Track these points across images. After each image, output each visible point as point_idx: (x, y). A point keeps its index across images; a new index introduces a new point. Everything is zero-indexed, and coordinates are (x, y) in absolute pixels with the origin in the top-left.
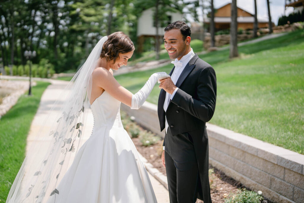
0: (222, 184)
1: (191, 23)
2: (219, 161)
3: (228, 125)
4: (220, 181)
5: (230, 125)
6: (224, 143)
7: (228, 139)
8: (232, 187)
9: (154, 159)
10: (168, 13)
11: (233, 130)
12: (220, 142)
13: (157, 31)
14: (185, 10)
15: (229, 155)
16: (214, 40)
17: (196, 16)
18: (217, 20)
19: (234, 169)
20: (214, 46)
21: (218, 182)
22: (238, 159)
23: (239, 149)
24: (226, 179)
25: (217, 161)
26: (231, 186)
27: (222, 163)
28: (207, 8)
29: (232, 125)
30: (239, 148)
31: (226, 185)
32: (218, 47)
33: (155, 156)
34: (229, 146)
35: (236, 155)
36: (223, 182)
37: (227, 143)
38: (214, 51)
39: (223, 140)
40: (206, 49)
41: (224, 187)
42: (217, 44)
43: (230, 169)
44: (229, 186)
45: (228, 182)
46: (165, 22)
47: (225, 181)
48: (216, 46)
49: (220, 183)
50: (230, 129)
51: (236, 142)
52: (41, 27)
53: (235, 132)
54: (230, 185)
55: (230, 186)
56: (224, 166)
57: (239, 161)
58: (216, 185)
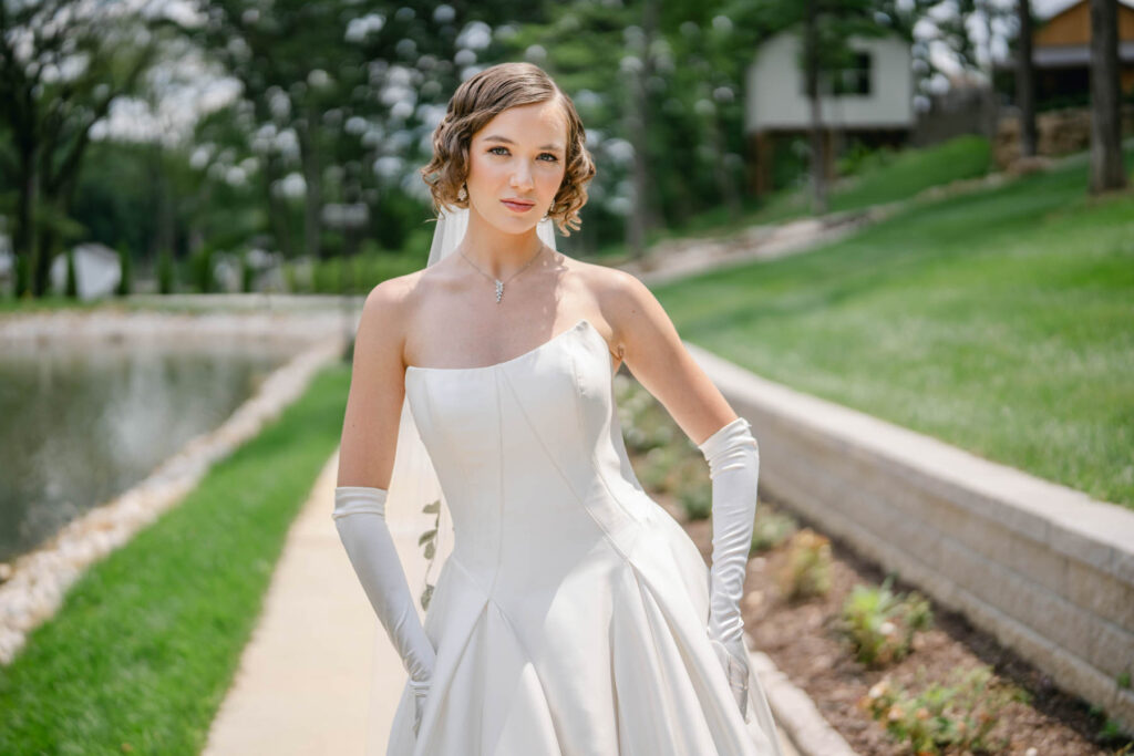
0: (1038, 727)
1: (945, 75)
2: (1029, 624)
3: (1066, 468)
4: (1029, 714)
5: (1074, 469)
6: (1044, 548)
7: (1061, 532)
8: (1080, 741)
9: (759, 612)
10: (858, 44)
11: (1086, 490)
12: (1029, 542)
13: (816, 111)
14: (924, 29)
15: (1066, 598)
16: (1032, 134)
17: (965, 49)
18: (1044, 57)
19: (1089, 661)
20: (1034, 151)
21: (1021, 719)
22: (1108, 619)
23: (1107, 577)
24: (1057, 705)
25: (1020, 620)
26: (1078, 737)
27: (1039, 631)
28: (1002, 13)
29: (1083, 466)
30: (1107, 569)
31: (1053, 735)
32: (1050, 155)
33: (766, 598)
34: (1066, 562)
35: (1098, 602)
36: (1044, 718)
37: (1059, 546)
38: (1033, 175)
39: (1039, 535)
40: (1002, 167)
41: (1046, 742)
42: (1045, 145)
43: (1075, 663)
44: (1064, 741)
45: (1064, 721)
46: (849, 76)
47: (1052, 713)
48: (1042, 154)
49: (1028, 724)
50: (1071, 486)
51: (1094, 546)
52: (412, 123)
53: (1096, 498)
54: (1069, 733)
55: (1071, 739)
56: (1045, 644)
57: (1109, 629)
58: (1010, 733)
